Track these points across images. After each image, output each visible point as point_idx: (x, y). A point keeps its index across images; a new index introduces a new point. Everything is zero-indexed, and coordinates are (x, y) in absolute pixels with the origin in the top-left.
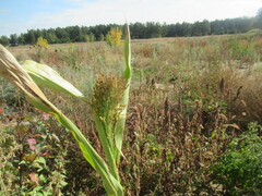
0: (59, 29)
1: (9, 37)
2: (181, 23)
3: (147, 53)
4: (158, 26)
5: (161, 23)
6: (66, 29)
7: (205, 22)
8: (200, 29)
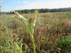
0: (22, 10)
1: (9, 12)
2: (55, 9)
3: (44, 17)
4: (48, 9)
5: (49, 9)
6: (24, 10)
7: (62, 8)
8: (60, 10)
